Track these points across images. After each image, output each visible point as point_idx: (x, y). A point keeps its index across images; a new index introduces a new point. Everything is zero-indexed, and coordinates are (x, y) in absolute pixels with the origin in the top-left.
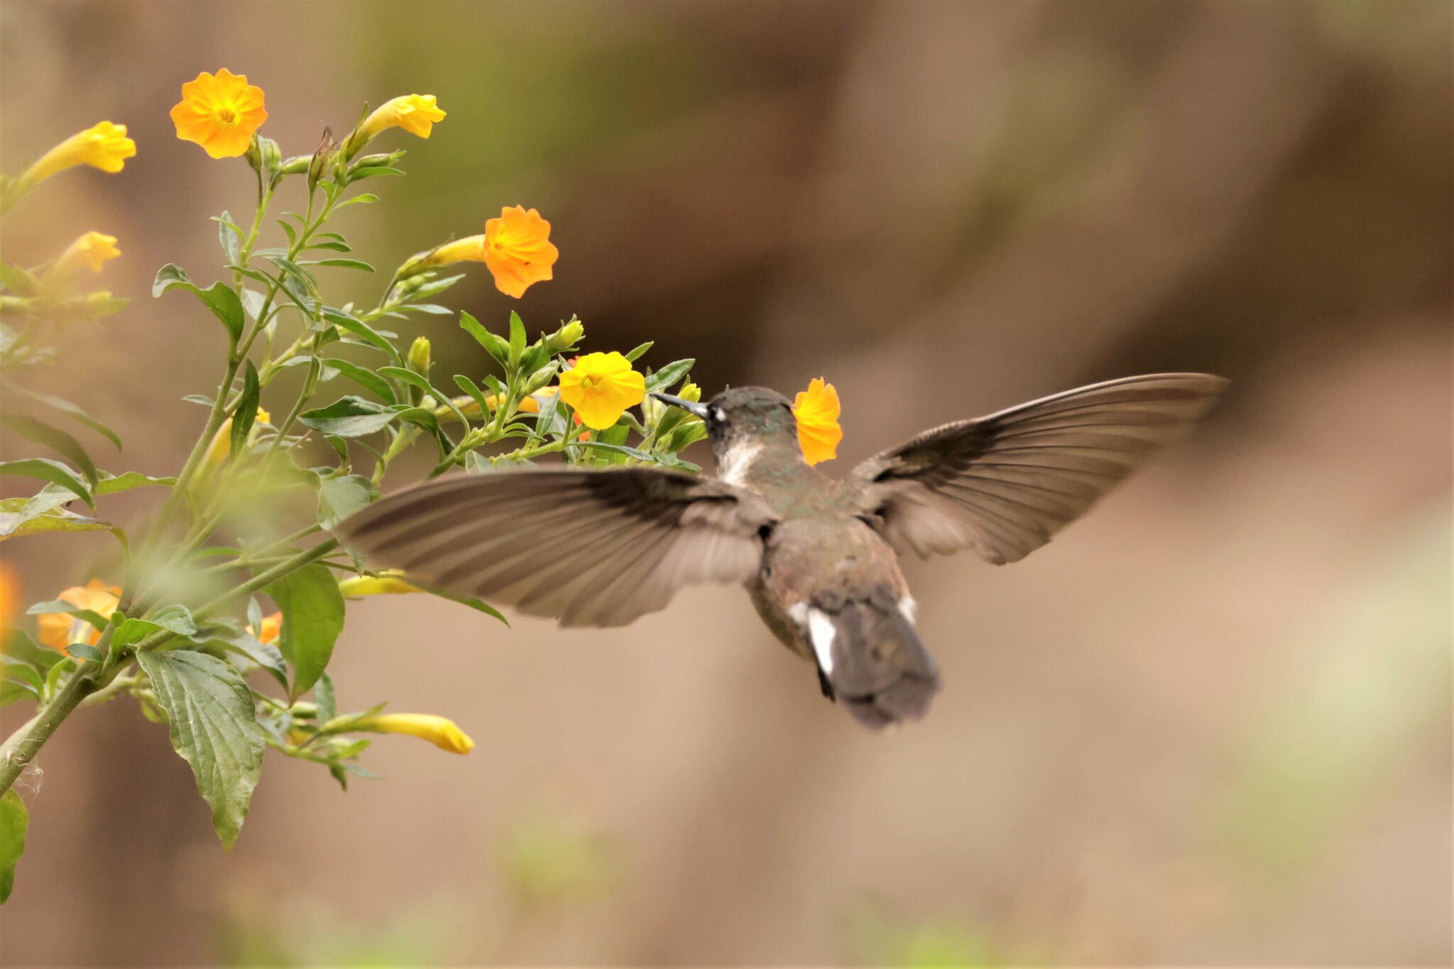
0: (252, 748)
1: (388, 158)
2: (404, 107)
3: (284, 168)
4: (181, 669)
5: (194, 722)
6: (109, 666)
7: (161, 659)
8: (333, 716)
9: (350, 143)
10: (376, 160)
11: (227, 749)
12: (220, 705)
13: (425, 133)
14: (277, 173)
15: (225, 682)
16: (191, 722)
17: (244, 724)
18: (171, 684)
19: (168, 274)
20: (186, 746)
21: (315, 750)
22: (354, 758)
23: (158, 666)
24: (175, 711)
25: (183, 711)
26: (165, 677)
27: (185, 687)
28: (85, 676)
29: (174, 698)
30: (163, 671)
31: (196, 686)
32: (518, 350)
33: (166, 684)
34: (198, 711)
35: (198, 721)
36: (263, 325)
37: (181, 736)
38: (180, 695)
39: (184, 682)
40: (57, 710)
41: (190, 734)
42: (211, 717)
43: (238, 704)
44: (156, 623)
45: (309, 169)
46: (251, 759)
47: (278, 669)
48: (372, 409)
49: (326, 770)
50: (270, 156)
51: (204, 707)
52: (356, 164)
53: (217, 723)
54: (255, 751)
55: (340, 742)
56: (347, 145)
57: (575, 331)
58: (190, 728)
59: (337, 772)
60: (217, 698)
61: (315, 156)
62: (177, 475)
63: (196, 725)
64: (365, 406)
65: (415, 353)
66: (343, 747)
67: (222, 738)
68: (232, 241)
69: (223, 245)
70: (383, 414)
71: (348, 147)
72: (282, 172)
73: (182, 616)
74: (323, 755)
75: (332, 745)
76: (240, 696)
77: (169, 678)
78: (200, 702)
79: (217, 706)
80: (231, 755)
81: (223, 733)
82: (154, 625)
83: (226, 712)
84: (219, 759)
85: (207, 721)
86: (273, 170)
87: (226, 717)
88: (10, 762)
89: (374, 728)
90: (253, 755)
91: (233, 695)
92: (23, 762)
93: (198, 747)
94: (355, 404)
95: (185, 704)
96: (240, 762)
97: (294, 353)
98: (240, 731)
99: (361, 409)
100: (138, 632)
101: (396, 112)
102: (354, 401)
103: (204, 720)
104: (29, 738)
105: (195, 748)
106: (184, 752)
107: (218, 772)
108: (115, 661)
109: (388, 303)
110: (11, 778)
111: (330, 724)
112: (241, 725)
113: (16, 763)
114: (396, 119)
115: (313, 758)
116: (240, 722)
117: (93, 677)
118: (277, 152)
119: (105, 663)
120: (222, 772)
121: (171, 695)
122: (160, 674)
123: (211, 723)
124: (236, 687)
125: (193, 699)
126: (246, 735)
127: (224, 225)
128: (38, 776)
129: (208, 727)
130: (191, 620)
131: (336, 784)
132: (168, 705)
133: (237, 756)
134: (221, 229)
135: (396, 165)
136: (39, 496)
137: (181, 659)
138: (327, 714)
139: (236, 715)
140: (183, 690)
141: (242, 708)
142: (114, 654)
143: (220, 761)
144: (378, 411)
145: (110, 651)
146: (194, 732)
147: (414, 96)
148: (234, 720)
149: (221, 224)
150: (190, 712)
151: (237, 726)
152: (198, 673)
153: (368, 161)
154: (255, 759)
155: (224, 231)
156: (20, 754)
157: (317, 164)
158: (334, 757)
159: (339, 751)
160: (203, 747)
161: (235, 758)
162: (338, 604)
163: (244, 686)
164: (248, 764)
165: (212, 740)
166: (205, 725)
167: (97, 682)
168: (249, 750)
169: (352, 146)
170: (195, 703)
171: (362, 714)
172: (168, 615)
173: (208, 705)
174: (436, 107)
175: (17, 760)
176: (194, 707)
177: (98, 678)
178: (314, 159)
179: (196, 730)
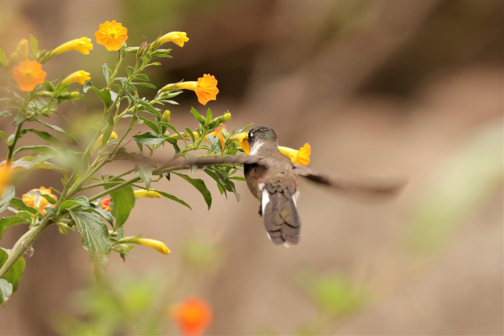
0: (107, 246)
1: (166, 51)
2: (175, 36)
3: (128, 51)
4: (83, 218)
5: (89, 237)
6: (59, 215)
7: (77, 215)
8: (122, 237)
9: (154, 45)
10: (162, 51)
11: (99, 247)
12: (97, 231)
13: (182, 45)
14: (125, 52)
15: (99, 224)
16: (88, 237)
17: (105, 238)
18: (81, 223)
19: (88, 85)
20: (86, 245)
21: (116, 248)
22: (128, 251)
23: (77, 217)
24: (83, 233)
25: (85, 233)
26: (79, 221)
27: (85, 225)
28: (50, 218)
29: (82, 228)
30: (78, 219)
31: (89, 225)
32: (208, 121)
33: (80, 223)
34: (90, 233)
35: (90, 237)
36: (116, 103)
37: (85, 242)
38: (84, 228)
39: (85, 223)
40: (40, 229)
41: (88, 241)
42: (94, 235)
43: (103, 231)
44: (76, 202)
45: (138, 52)
46: (107, 251)
47: (110, 220)
48: (156, 136)
49: (119, 254)
50: (123, 46)
51: (92, 232)
52: (154, 52)
53: (96, 237)
54: (108, 248)
55: (124, 246)
56: (153, 45)
57: (228, 116)
58: (87, 239)
59: (122, 256)
60: (96, 229)
61: (140, 48)
62: (84, 152)
63: (89, 238)
64: (154, 135)
65: (165, 116)
66: (125, 247)
67: (97, 242)
68: (107, 74)
69: (104, 75)
70: (160, 138)
71: (153, 46)
72: (127, 52)
73: (85, 200)
74: (119, 249)
75: (121, 247)
76: (103, 228)
77: (80, 221)
78: (90, 230)
79: (96, 232)
80: (101, 249)
81: (98, 241)
82: (75, 202)
83: (99, 234)
84: (97, 250)
85: (93, 237)
86: (124, 51)
87: (99, 236)
88: (23, 246)
89: (137, 242)
90: (108, 249)
91: (101, 228)
92: (28, 246)
93: (90, 245)
94: (151, 134)
95: (86, 230)
96: (103, 251)
97: (125, 113)
98: (103, 241)
99: (153, 136)
100: (70, 204)
101: (172, 37)
102: (151, 133)
103: (92, 237)
104: (30, 238)
105: (89, 246)
106: (86, 247)
107: (96, 254)
108: (61, 214)
109: (157, 99)
110: (23, 251)
111: (122, 240)
112: (104, 239)
113: (25, 246)
114: (172, 39)
115: (115, 250)
116: (104, 238)
117: (53, 219)
118: (126, 45)
119: (57, 214)
120: (98, 255)
121: (81, 227)
122: (77, 220)
123: (94, 238)
124: (102, 225)
125: (88, 229)
126: (105, 242)
127: (105, 68)
128: (32, 251)
129: (93, 239)
130: (88, 202)
131: (121, 259)
132: (81, 231)
133: (103, 249)
134: (104, 69)
135: (168, 54)
136: (38, 156)
137: (84, 215)
138: (120, 236)
139: (102, 235)
140: (85, 226)
141: (104, 233)
142: (61, 211)
143: (97, 251)
144: (158, 137)
145: (59, 210)
146: (89, 241)
147: (179, 32)
148: (101, 237)
149: (104, 68)
150: (87, 233)
151: (103, 239)
152: (90, 220)
153: (159, 51)
154: (108, 251)
155: (105, 70)
156: (27, 243)
157: (141, 51)
158: (123, 250)
159: (124, 249)
160: (91, 246)
161: (102, 250)
162: (133, 199)
163: (105, 225)
164: (106, 252)
165: (94, 243)
166: (92, 238)
167: (54, 220)
168: (106, 247)
169: (154, 46)
170: (89, 230)
171: (133, 237)
172: (80, 199)
173: (93, 231)
174: (186, 37)
175: (26, 245)
176: (88, 232)
177: (54, 219)
178: (140, 49)
179: (89, 240)
